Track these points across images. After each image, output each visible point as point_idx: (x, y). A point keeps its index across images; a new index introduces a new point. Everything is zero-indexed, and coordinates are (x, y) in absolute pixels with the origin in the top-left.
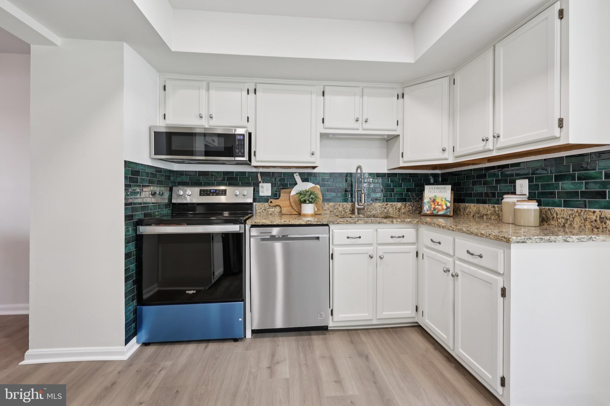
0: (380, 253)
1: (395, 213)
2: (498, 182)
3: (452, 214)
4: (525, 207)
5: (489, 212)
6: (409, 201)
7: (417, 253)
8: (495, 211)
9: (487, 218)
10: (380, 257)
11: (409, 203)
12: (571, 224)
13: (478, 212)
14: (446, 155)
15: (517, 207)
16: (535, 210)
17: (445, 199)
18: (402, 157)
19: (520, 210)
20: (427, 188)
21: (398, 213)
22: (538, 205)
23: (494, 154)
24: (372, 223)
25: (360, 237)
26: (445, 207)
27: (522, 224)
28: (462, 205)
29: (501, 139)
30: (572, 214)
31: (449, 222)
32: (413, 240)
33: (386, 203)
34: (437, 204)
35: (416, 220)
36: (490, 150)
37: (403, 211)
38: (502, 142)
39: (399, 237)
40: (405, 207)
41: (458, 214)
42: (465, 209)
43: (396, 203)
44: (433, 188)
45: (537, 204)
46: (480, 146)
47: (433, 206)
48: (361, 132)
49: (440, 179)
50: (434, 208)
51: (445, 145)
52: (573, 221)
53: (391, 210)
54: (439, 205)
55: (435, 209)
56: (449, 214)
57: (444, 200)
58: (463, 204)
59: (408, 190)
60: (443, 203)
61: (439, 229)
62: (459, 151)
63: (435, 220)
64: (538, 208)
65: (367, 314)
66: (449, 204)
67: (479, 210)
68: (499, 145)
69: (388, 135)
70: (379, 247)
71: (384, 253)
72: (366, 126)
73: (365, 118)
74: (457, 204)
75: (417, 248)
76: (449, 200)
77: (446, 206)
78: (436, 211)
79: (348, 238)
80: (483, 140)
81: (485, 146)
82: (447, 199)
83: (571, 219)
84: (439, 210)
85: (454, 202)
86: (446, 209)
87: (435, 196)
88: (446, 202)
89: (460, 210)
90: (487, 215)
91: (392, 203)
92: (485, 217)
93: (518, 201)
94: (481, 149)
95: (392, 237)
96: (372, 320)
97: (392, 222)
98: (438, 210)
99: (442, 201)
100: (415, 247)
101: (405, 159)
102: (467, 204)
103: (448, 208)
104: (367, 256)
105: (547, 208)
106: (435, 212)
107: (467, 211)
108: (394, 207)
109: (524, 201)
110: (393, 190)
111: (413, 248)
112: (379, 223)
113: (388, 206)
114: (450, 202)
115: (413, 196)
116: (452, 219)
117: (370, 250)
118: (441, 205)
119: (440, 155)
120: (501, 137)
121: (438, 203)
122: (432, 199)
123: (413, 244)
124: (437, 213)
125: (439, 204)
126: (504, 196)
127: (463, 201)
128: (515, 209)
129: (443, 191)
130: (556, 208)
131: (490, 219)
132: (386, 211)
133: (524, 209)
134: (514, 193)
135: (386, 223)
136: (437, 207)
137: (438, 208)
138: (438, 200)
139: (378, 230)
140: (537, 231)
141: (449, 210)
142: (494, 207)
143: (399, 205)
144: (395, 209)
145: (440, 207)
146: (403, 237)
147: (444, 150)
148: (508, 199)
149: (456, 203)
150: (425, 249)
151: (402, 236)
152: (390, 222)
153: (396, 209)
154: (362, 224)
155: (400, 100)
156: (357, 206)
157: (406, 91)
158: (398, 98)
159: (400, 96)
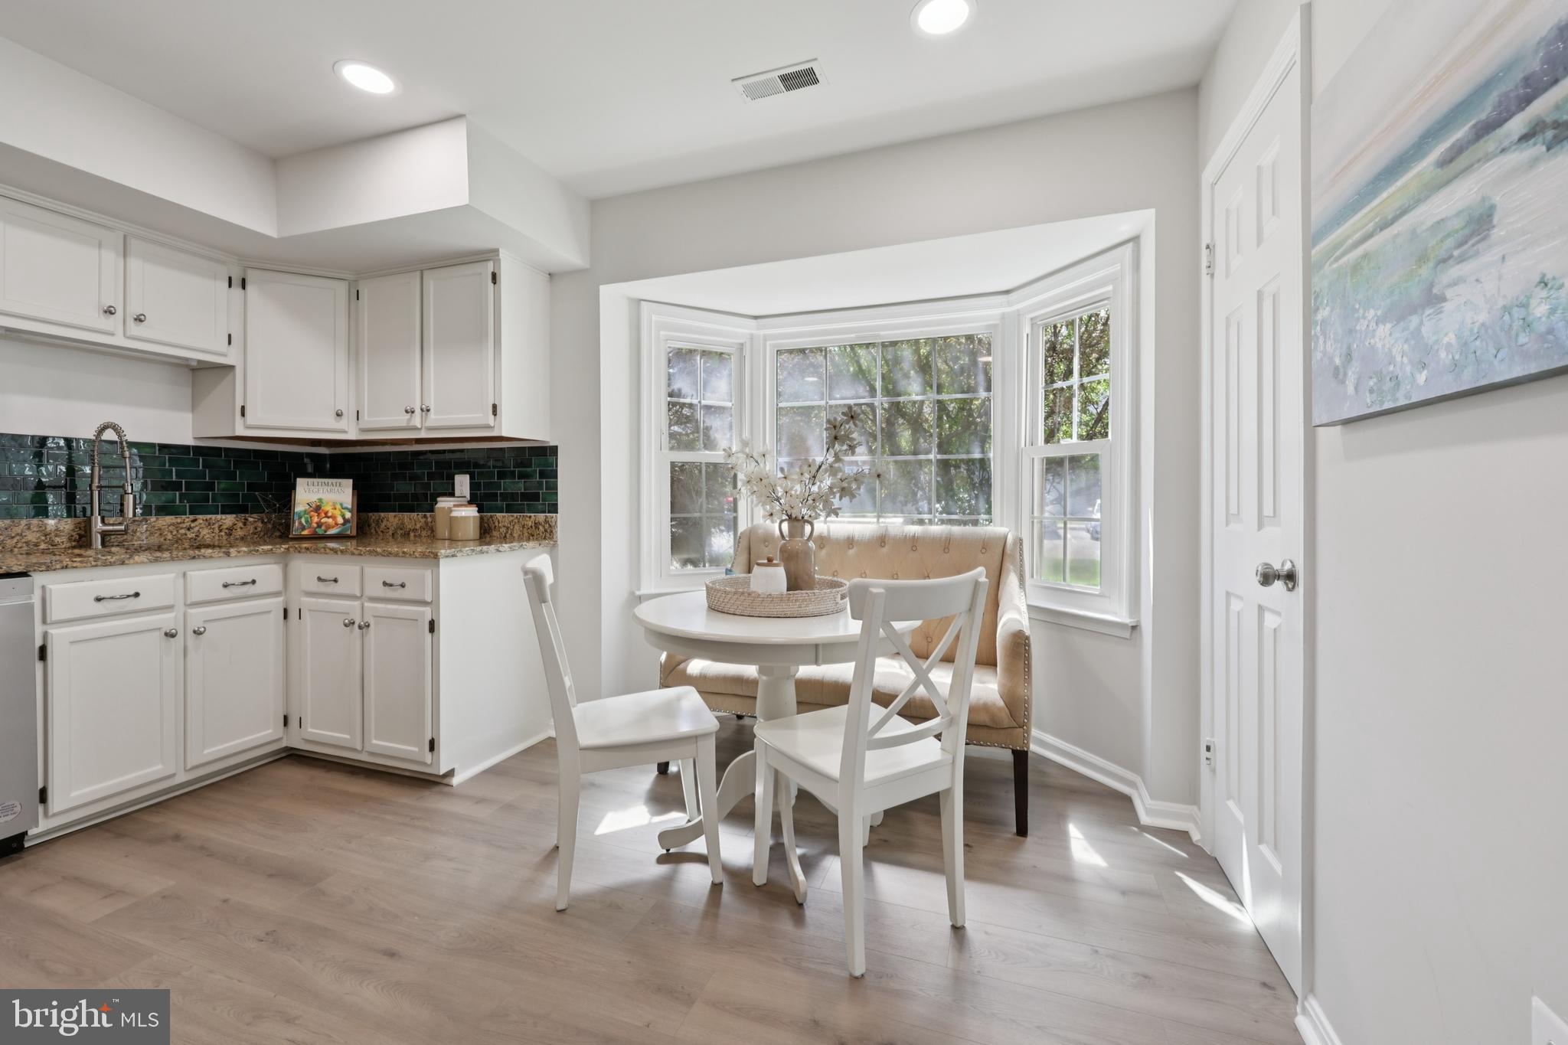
0: (194, 624)
1: (217, 538)
2: (431, 476)
3: (354, 533)
4: (463, 514)
6: (257, 510)
7: (285, 611)
8: (426, 523)
9: (415, 536)
10: (195, 632)
11: (255, 515)
12: (511, 534)
13: (401, 526)
14: (342, 424)
15: (454, 514)
16: (474, 517)
17: (341, 505)
18: (243, 414)
19: (455, 518)
20: (301, 483)
21: (225, 538)
22: (479, 512)
23: (423, 435)
24: (172, 559)
25: (137, 595)
26: (340, 520)
27: (460, 539)
28: (373, 516)
29: (432, 415)
30: (512, 521)
31: (351, 545)
32: (276, 584)
33: (192, 517)
34: (324, 515)
35: (283, 546)
36: (415, 429)
37: (239, 533)
38: (434, 419)
39: (245, 584)
40: (245, 524)
41: (366, 534)
42: (378, 522)
43: (219, 517)
44: (316, 484)
45: (477, 509)
46: (402, 420)
47: (316, 519)
48: (119, 341)
49: (328, 466)
50: (317, 523)
51: (341, 406)
52: (513, 530)
53: (205, 532)
54: (328, 517)
55: (319, 525)
56: (349, 532)
57: (338, 507)
58: (376, 514)
59: (251, 487)
60: (337, 513)
61: (335, 556)
62: (369, 420)
63: (321, 545)
64: (477, 514)
65: (160, 767)
66: (348, 515)
67: (403, 524)
68: (429, 424)
69: (199, 362)
70: (192, 611)
71: (205, 621)
72: (135, 329)
73: (135, 309)
74: (363, 515)
75: (286, 602)
76: (350, 507)
77: (344, 518)
78: (323, 528)
79: (98, 599)
80: (407, 412)
81: (409, 420)
82: (345, 505)
83: (512, 527)
84: (328, 527)
85: (358, 511)
86: (343, 524)
87: (320, 500)
88: (343, 511)
89: (369, 526)
90: (415, 530)
91: (209, 516)
92: (412, 534)
93: (455, 506)
94: (404, 424)
95: (225, 586)
96: (173, 776)
97: (228, 554)
98: (326, 526)
99: (335, 509)
100: (281, 599)
101: (250, 418)
102: (382, 514)
103: (346, 521)
104: (158, 636)
105: (489, 514)
106: (320, 531)
107: (383, 526)
108: (216, 526)
109: (461, 505)
110: (210, 487)
111: (277, 603)
112: (194, 558)
113: (196, 523)
114: (351, 511)
115: (265, 501)
116: (354, 542)
117: (167, 620)
118: (333, 517)
119: (330, 422)
120: (432, 411)
121: (326, 513)
122: (314, 506)
123: (276, 594)
124: (326, 532)
125: (330, 514)
126: (439, 499)
127: (377, 509)
128: (451, 518)
129: (336, 490)
130: (498, 515)
131: (420, 536)
132: (190, 535)
133: (462, 517)
134: (452, 494)
135: (211, 557)
136: (323, 520)
137: (326, 523)
138: (328, 508)
139: (188, 573)
140: (477, 542)
141: (348, 525)
142: (425, 516)
143: (229, 520)
144: (217, 531)
145: (330, 520)
146: (254, 582)
147: (339, 415)
148: (444, 503)
149: (361, 512)
150: (305, 599)
151: (250, 580)
152: (221, 555)
153: (221, 531)
154: (143, 563)
155: (237, 291)
156: (98, 525)
157: (251, 277)
158: (230, 286)
159: (236, 281)
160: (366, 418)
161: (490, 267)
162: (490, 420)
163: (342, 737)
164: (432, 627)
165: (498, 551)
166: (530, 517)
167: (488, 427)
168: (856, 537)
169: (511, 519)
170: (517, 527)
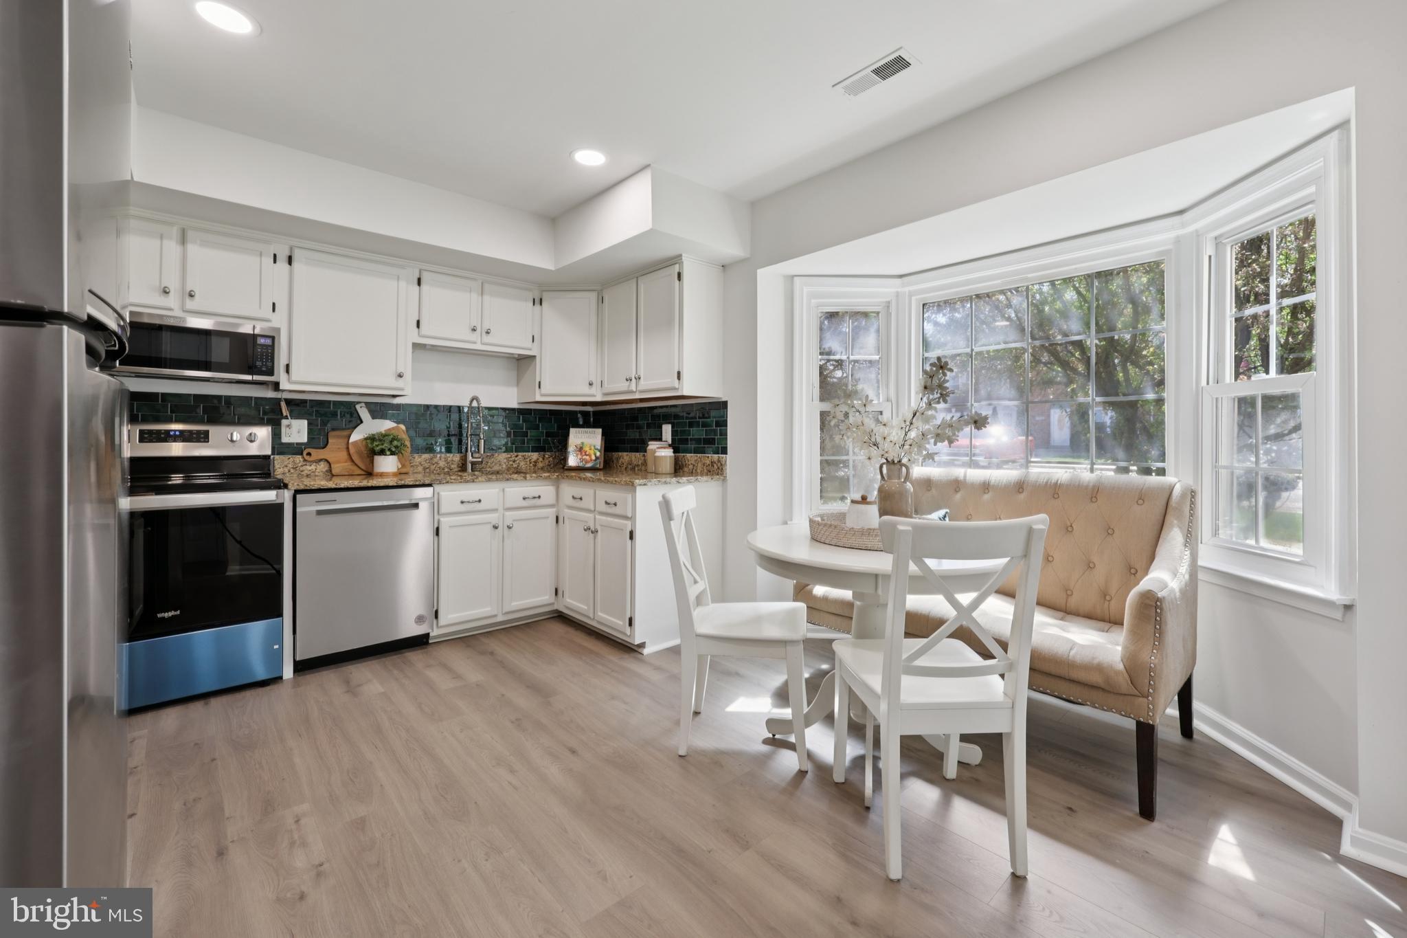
0: (508, 522)
1: (528, 468)
2: (648, 426)
3: (602, 467)
4: (663, 454)
5: (640, 462)
6: (550, 450)
7: (557, 518)
10: (508, 526)
11: (549, 453)
12: (696, 470)
14: (593, 390)
15: (657, 454)
16: (670, 456)
17: (594, 446)
18: (540, 387)
19: (658, 457)
20: (572, 431)
21: (533, 468)
22: (674, 452)
23: (638, 396)
24: (497, 480)
25: (480, 501)
26: (593, 458)
27: (660, 472)
28: (613, 454)
29: (642, 381)
30: (697, 460)
31: (600, 475)
32: (552, 500)
33: (516, 454)
34: (584, 454)
35: (558, 476)
36: (634, 392)
37: (540, 465)
38: (643, 384)
39: (534, 498)
40: (543, 459)
41: (608, 467)
42: (616, 459)
43: (530, 454)
44: (581, 432)
45: (672, 450)
46: (624, 386)
47: (579, 457)
48: (479, 347)
49: (588, 419)
50: (580, 459)
51: (593, 380)
52: (697, 467)
53: (522, 463)
54: (587, 455)
56: (598, 466)
57: (593, 448)
59: (548, 435)
60: (592, 452)
61: (580, 482)
62: (609, 387)
63: (582, 475)
64: (672, 454)
65: (489, 609)
66: (598, 454)
67: (631, 461)
68: (640, 388)
69: (519, 355)
70: (508, 513)
71: (514, 520)
72: (487, 339)
73: (486, 327)
74: (607, 454)
75: (558, 511)
76: (599, 448)
77: (596, 456)
78: (583, 462)
79: (462, 502)
80: (628, 380)
81: (629, 386)
82: (597, 447)
83: (696, 465)
84: (587, 462)
85: (605, 451)
86: (595, 460)
87: (583, 443)
88: (596, 451)
89: (610, 461)
90: (638, 465)
91: (524, 453)
93: (658, 448)
94: (625, 389)
95: (524, 499)
96: (495, 616)
97: (526, 478)
98: (585, 462)
99: (590, 450)
100: (554, 509)
101: (543, 390)
103: (597, 458)
104: (490, 527)
105: (681, 454)
106: (581, 465)
107: (620, 462)
108: (528, 460)
109: (664, 448)
110: (526, 434)
111: (551, 512)
112: (508, 480)
113: (518, 458)
114: (600, 451)
115: (554, 443)
116: (601, 473)
117: (493, 518)
118: (589, 455)
119: (586, 390)
120: (642, 378)
121: (585, 452)
122: (578, 447)
123: (552, 506)
124: (585, 465)
125: (587, 453)
126: (649, 443)
127: (614, 450)
128: (655, 457)
129: (592, 436)
130: (688, 455)
131: (636, 468)
132: (515, 466)
133: (662, 456)
134: (660, 439)
135: (516, 480)
136: (584, 457)
137: (585, 459)
138: (586, 449)
139: (506, 489)
140: (673, 475)
141: (598, 461)
142: (640, 455)
143: (535, 456)
144: (528, 463)
145: (588, 457)
146: (539, 497)
147: (591, 384)
148: (652, 445)
150: (566, 510)
151: (537, 496)
152: (523, 478)
153: (530, 463)
154: (482, 481)
155: (537, 306)
156: (470, 458)
157: (545, 296)
158: (534, 304)
159: (537, 301)
160: (606, 386)
161: (676, 268)
162: (676, 383)
163: (582, 607)
164: (632, 536)
165: (678, 482)
166: (708, 457)
167: (675, 389)
168: (992, 482)
169: (696, 458)
170: (700, 465)
